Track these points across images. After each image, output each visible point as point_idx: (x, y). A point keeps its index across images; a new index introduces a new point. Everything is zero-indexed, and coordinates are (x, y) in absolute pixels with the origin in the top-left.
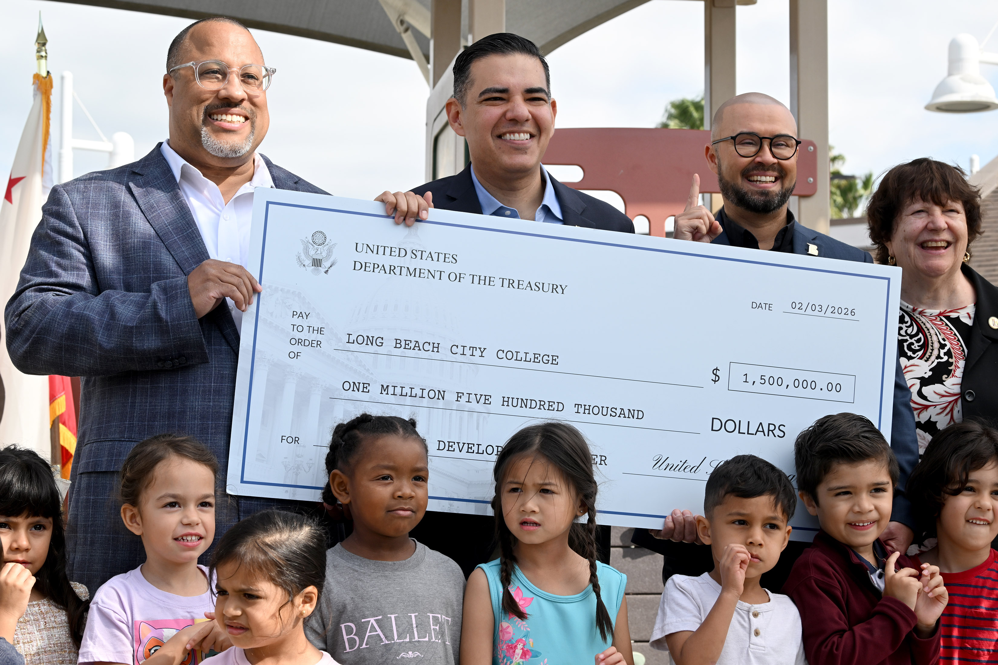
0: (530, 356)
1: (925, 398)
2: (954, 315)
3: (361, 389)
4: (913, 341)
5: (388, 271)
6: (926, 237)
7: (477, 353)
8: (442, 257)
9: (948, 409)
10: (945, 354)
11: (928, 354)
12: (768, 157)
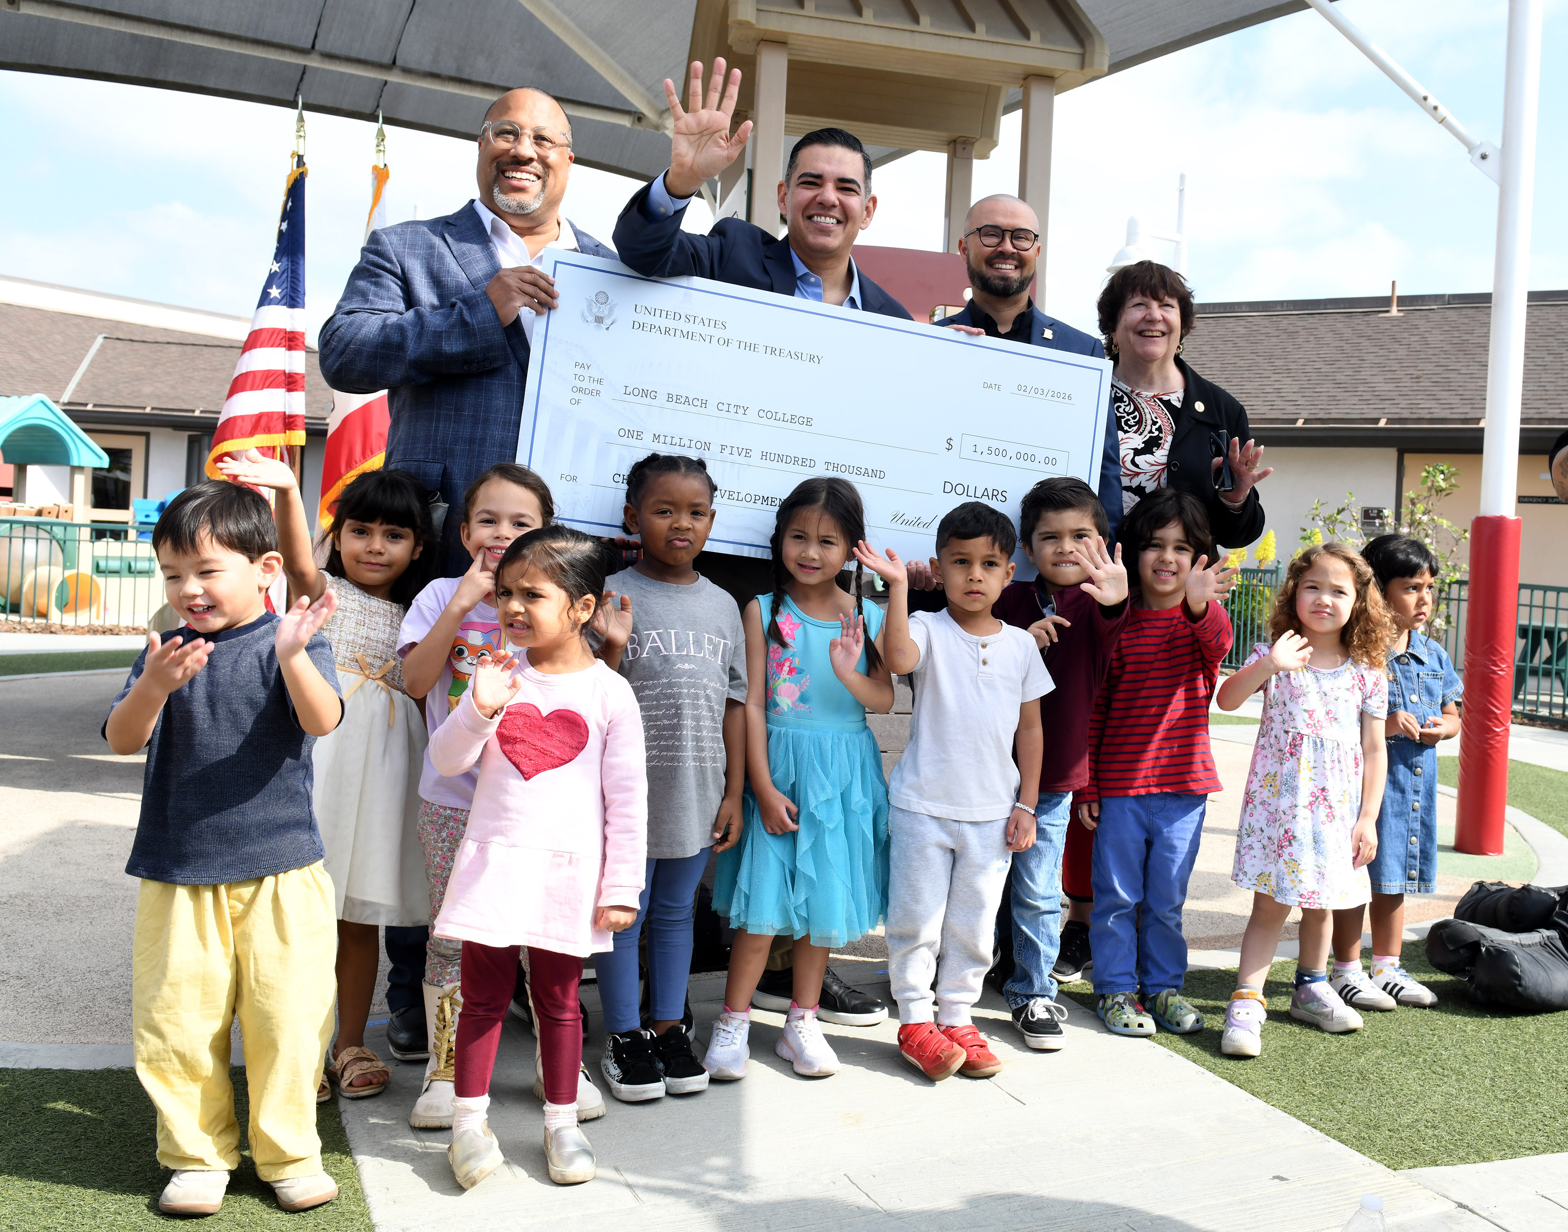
0: (788, 417)
1: (1137, 466)
2: (1165, 398)
3: (635, 436)
4: (1129, 417)
5: (663, 331)
6: (1143, 326)
7: (741, 411)
8: (712, 323)
9: (1156, 476)
10: (1156, 430)
11: (1142, 429)
12: (1008, 246)
